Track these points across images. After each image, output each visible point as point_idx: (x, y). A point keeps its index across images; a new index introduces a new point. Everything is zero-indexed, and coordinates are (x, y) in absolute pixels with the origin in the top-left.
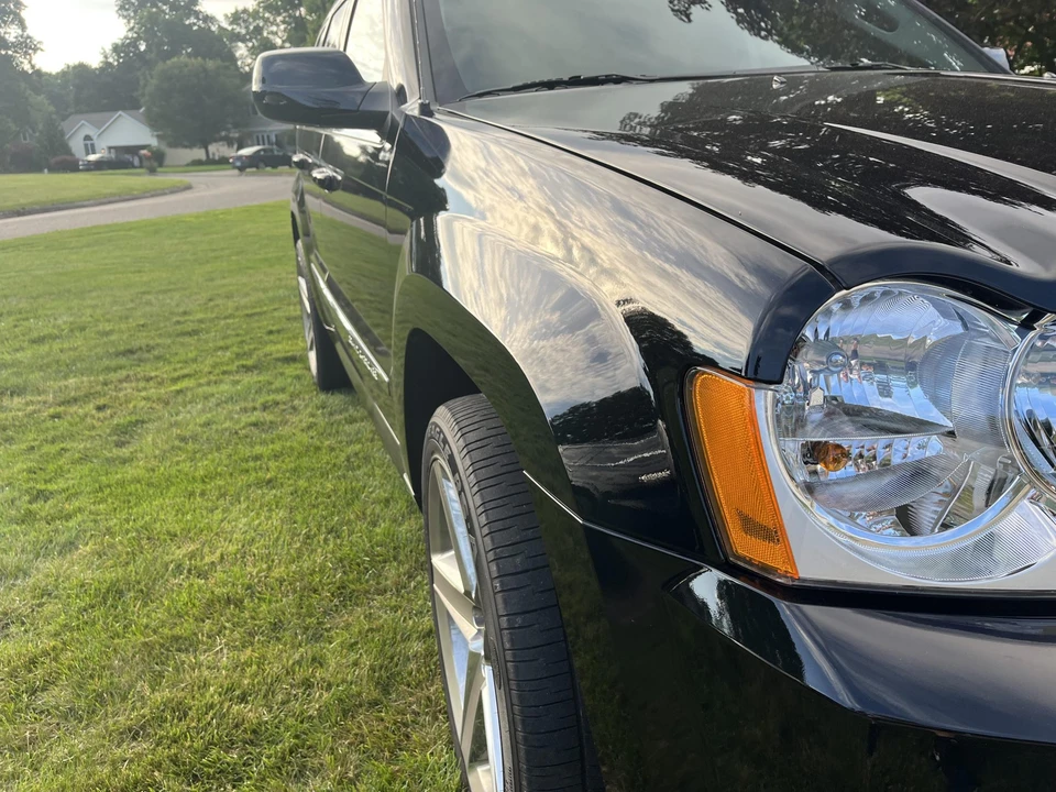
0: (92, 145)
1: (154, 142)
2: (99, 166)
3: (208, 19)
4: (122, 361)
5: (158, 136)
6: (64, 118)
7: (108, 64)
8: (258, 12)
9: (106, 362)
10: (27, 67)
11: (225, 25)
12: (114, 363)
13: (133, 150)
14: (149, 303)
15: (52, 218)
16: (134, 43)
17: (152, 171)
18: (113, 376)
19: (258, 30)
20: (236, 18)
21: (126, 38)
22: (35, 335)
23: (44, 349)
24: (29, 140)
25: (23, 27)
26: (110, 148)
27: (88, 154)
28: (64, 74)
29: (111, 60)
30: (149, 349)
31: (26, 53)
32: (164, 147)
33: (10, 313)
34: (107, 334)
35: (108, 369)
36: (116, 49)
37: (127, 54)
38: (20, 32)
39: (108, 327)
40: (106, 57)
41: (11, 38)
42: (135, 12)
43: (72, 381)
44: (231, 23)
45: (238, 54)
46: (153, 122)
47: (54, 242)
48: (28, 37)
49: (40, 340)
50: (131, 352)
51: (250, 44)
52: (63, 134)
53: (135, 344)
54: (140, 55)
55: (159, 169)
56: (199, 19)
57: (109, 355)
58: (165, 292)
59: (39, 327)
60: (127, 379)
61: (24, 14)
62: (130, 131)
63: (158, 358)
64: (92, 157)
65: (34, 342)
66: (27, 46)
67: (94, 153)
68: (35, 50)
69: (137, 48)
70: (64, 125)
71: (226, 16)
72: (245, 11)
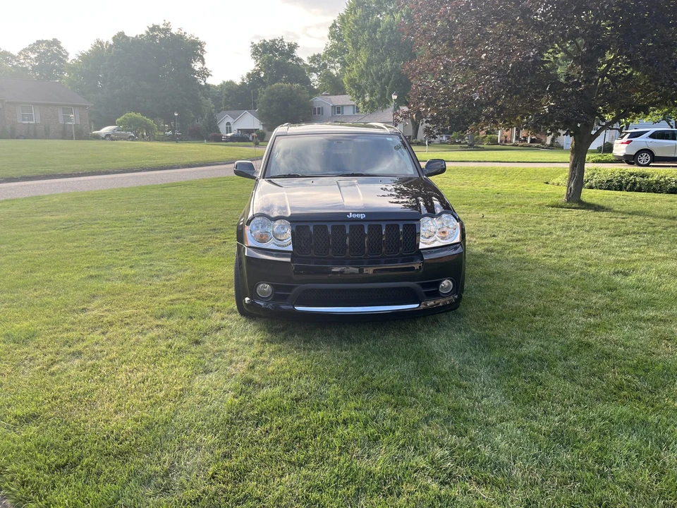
0: (230, 127)
1: (261, 128)
2: (232, 139)
3: (299, 60)
4: (211, 232)
5: (263, 125)
6: (219, 112)
7: (243, 84)
8: (325, 57)
9: (206, 232)
10: (203, 84)
11: (307, 62)
12: (208, 232)
13: (250, 131)
14: (227, 214)
15: (203, 171)
16: (258, 73)
17: (257, 144)
18: (207, 236)
19: (325, 65)
20: (314, 59)
21: (254, 70)
22: (187, 222)
23: (189, 226)
24: (199, 123)
25: (204, 63)
26: (238, 130)
27: (227, 133)
28: (221, 86)
29: (245, 81)
30: (220, 229)
31: (203, 77)
32: (266, 131)
33: (179, 214)
34: (209, 223)
35: (206, 234)
36: (249, 75)
37: (254, 79)
38: (202, 65)
39: (210, 221)
40: (243, 80)
41: (197, 68)
42: (261, 56)
43: (195, 236)
44: (311, 62)
45: (311, 79)
46: (261, 117)
47: (200, 185)
48: (206, 69)
49: (189, 223)
50: (215, 230)
51: (319, 74)
52: (216, 122)
53: (217, 227)
54: (260, 80)
55: (260, 143)
56: (293, 60)
57: (208, 230)
58: (234, 210)
59: (189, 219)
60: (211, 237)
61: (205, 56)
62: (249, 121)
63: (222, 232)
64: (229, 135)
65: (186, 224)
66: (205, 73)
67: (230, 132)
68: (208, 75)
69: (259, 74)
70: (218, 116)
71: (309, 58)
72: (319, 55)
